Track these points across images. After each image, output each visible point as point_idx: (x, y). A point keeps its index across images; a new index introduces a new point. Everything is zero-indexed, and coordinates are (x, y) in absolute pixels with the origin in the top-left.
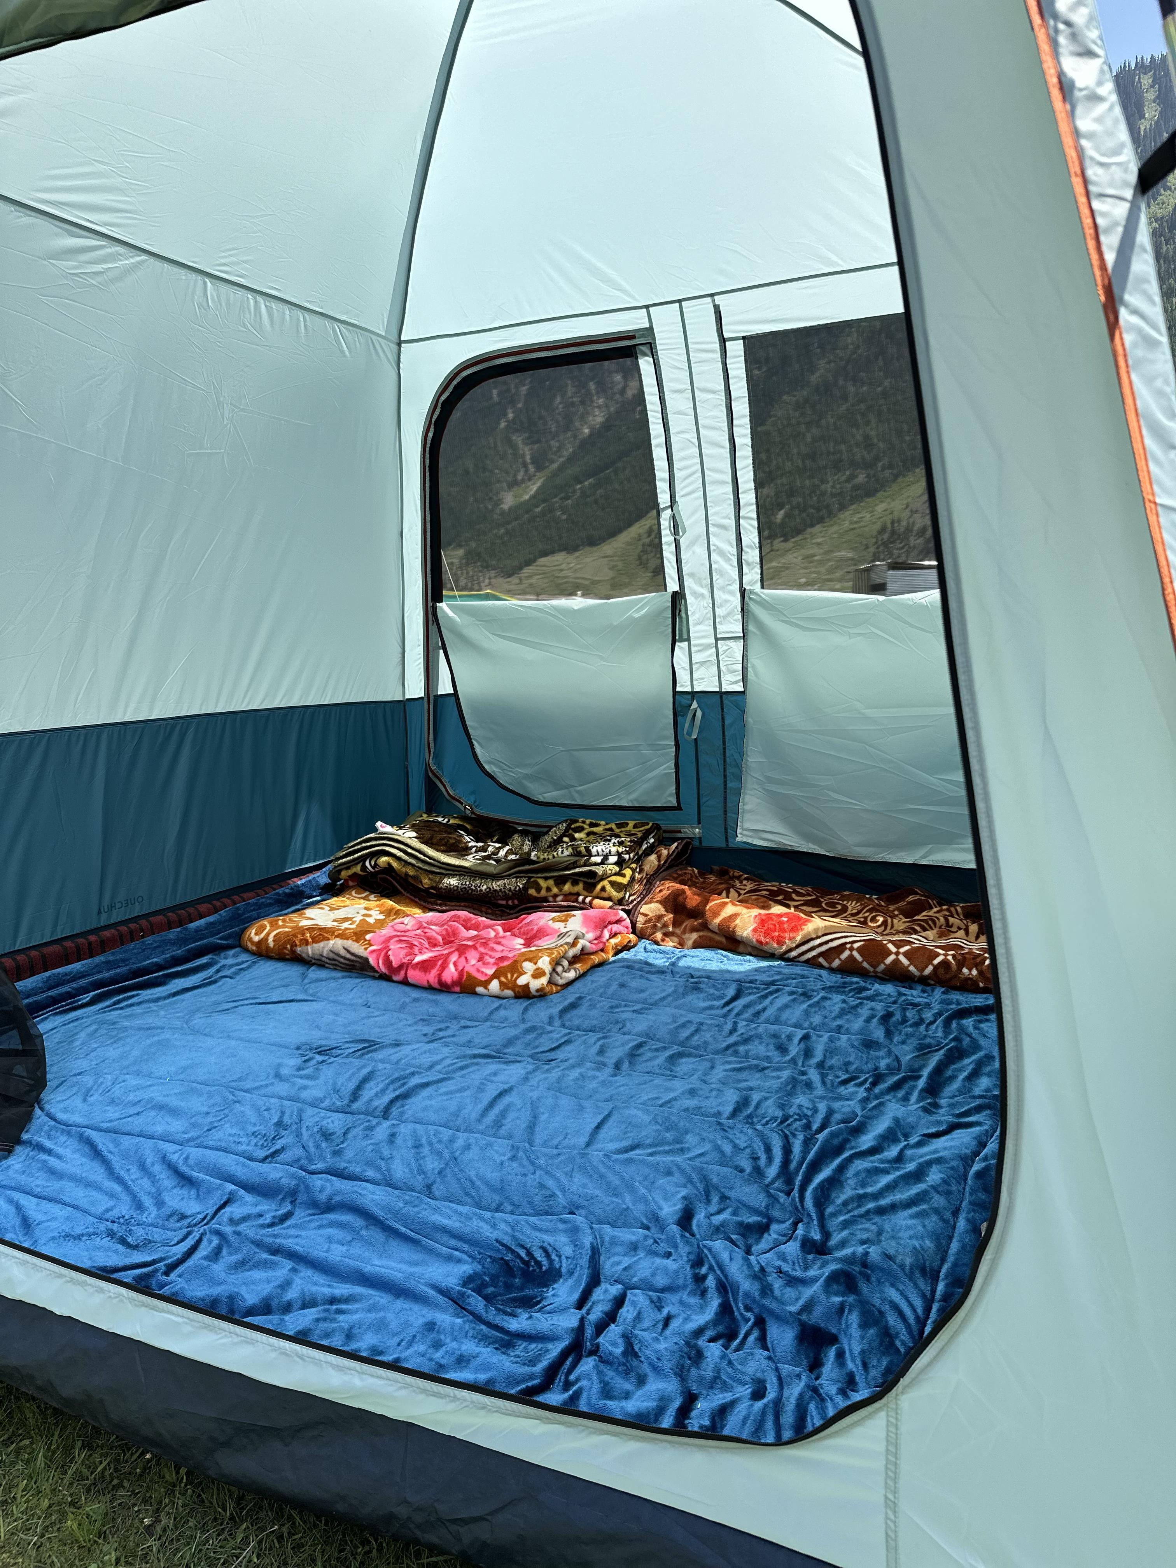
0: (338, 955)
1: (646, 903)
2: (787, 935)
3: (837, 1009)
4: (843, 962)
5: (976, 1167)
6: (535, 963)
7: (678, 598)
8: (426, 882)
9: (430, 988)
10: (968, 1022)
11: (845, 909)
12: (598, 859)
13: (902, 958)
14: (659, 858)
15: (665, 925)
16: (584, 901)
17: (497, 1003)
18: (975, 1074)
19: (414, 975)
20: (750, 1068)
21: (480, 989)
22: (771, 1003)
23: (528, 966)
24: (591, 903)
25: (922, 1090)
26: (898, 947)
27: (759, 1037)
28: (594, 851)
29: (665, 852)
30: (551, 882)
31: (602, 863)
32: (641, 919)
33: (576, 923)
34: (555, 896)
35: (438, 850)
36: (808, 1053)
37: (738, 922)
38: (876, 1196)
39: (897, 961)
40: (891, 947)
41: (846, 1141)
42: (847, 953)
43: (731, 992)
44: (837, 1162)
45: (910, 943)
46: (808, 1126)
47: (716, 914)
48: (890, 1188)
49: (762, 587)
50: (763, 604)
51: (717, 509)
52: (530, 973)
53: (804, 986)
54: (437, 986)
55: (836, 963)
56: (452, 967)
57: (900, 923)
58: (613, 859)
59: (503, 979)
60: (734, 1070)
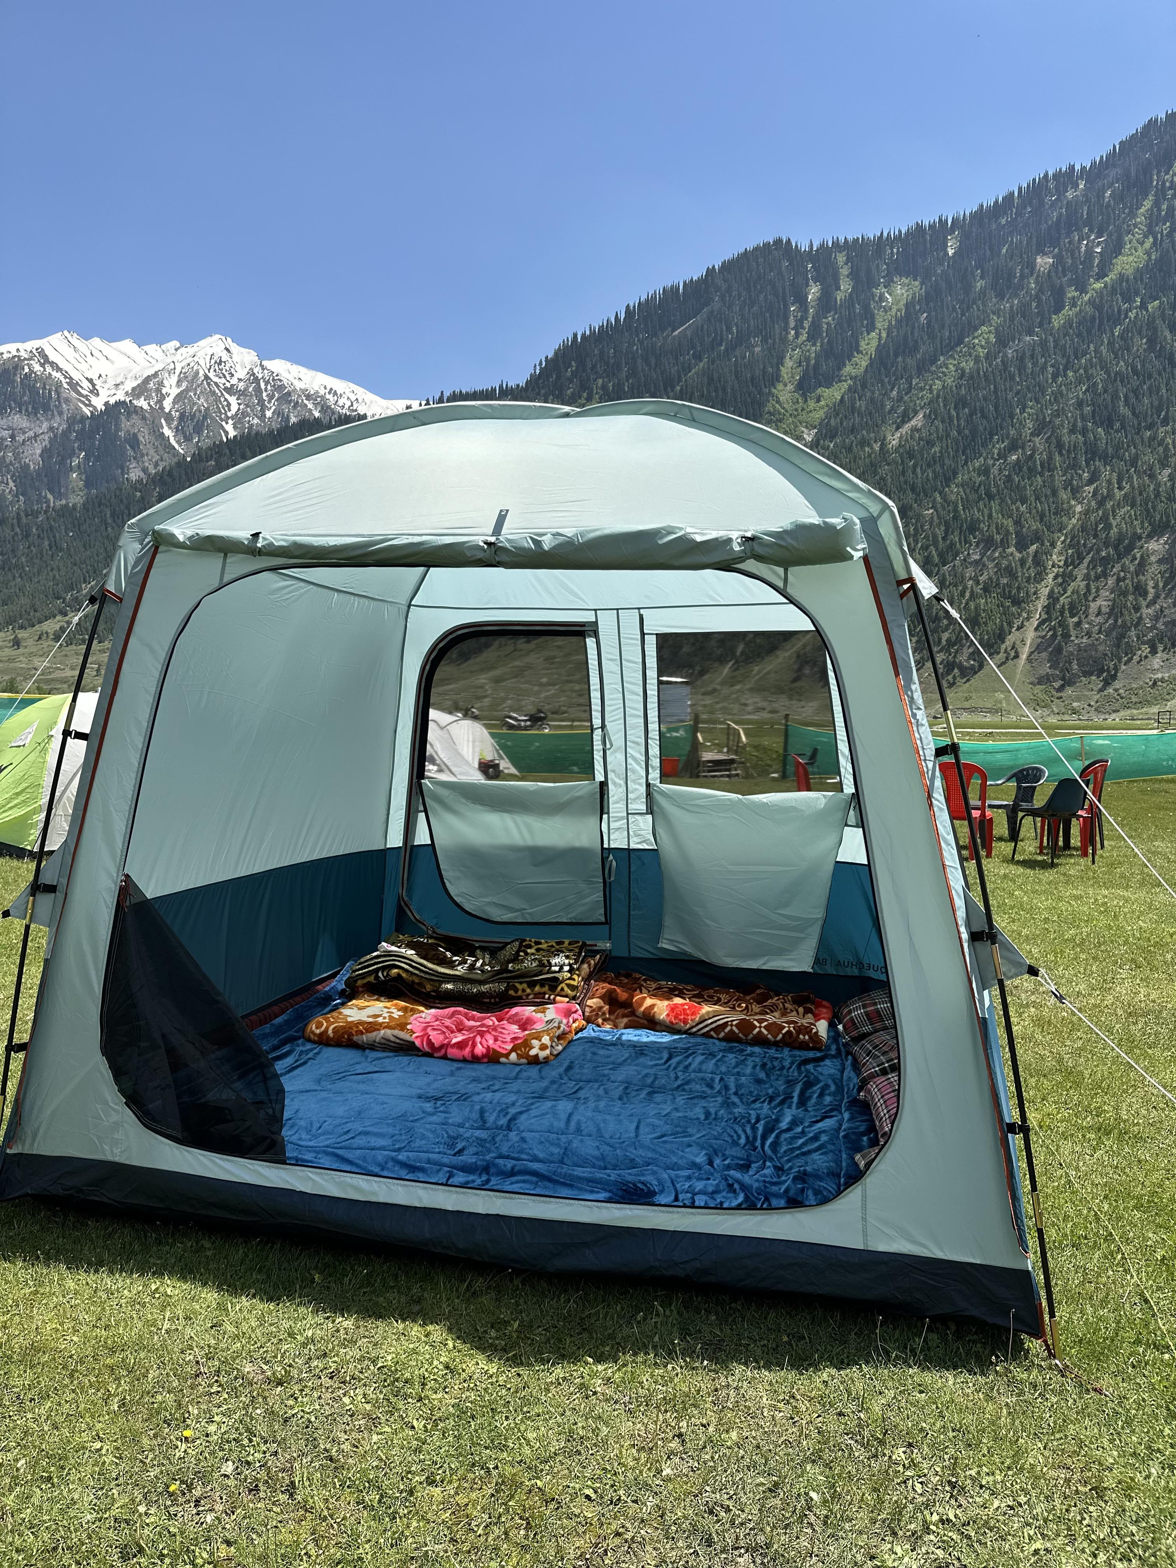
0: (389, 1040)
1: (589, 998)
2: (689, 1017)
3: (733, 1061)
4: (726, 1034)
5: (842, 1134)
6: (540, 1041)
7: (603, 785)
8: (429, 987)
9: (464, 1060)
10: (810, 1067)
11: (719, 1000)
12: (557, 969)
13: (763, 1030)
14: (589, 965)
15: (604, 1014)
16: (549, 998)
17: (518, 1069)
18: (821, 1095)
19: (452, 1052)
20: (697, 1097)
21: (503, 1060)
22: (693, 1060)
23: (535, 1042)
24: (554, 999)
25: (797, 1103)
26: (760, 1023)
27: (694, 1080)
28: (553, 962)
29: (592, 962)
30: (525, 985)
31: (559, 971)
32: (587, 1009)
33: (551, 1013)
34: (529, 995)
35: (434, 964)
36: (727, 1088)
37: (655, 1009)
38: (799, 1148)
39: (760, 1032)
40: (755, 1022)
41: (774, 1126)
42: (729, 1028)
43: (665, 1055)
44: (773, 1135)
45: (767, 1020)
46: (749, 1122)
47: (641, 1005)
48: (804, 1144)
49: (661, 783)
50: (662, 793)
51: (633, 731)
52: (537, 1047)
53: (708, 1050)
54: (470, 1059)
55: (722, 1035)
56: (479, 1045)
57: (756, 1008)
58: (566, 968)
59: (519, 1052)
60: (688, 1099)
